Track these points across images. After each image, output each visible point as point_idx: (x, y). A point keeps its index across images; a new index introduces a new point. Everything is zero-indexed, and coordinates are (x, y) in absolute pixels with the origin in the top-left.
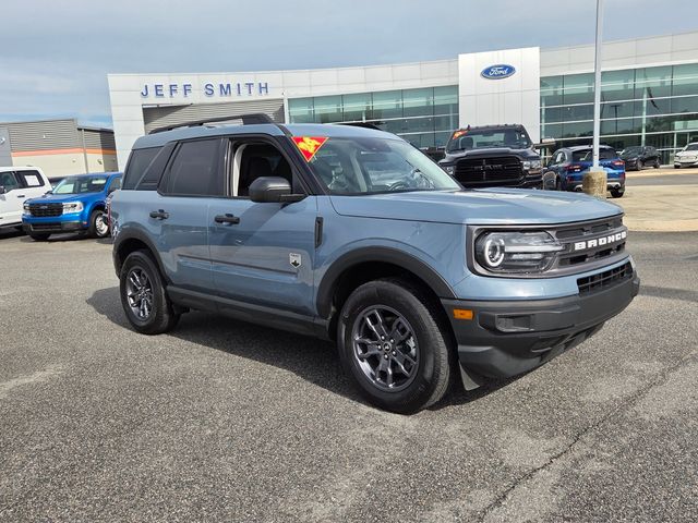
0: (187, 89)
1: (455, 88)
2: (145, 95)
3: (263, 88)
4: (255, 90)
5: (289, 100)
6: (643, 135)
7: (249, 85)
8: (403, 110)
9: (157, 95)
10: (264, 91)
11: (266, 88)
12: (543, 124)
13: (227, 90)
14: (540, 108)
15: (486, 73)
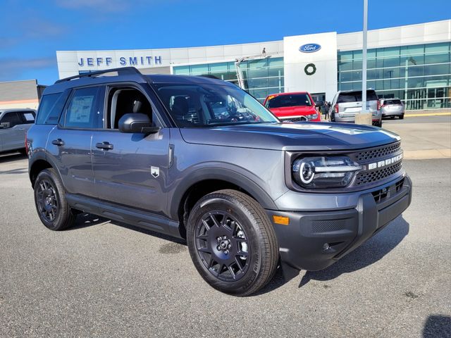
0: (108, 60)
1: (281, 59)
2: (81, 64)
3: (158, 60)
4: (153, 61)
5: (174, 68)
6: (406, 89)
7: (149, 58)
8: (248, 73)
9: (89, 64)
10: (158, 62)
11: (160, 59)
12: (340, 83)
13: (133, 61)
14: (337, 72)
15: (302, 49)
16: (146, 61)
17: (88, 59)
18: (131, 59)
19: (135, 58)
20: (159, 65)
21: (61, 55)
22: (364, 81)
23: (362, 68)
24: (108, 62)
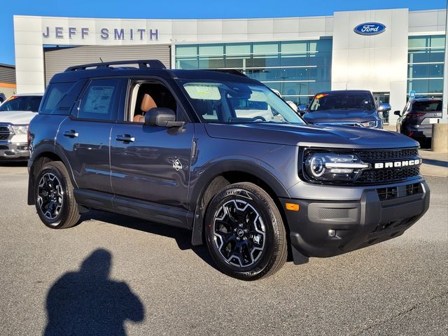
0: (84, 32)
2: (46, 36)
3: (154, 34)
5: (177, 46)
7: (141, 31)
8: (280, 60)
9: (57, 36)
10: (154, 37)
11: (156, 34)
12: (411, 79)
13: (119, 34)
14: (407, 64)
15: (359, 29)
16: (137, 36)
17: (57, 29)
18: (116, 31)
19: (122, 31)
20: (154, 42)
24: (83, 33)
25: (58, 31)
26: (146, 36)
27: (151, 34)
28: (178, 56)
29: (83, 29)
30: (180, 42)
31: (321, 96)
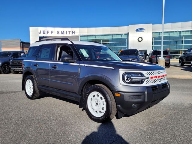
1: (128, 34)
2: (40, 33)
5: (80, 36)
6: (183, 50)
7: (69, 31)
8: (113, 40)
9: (43, 33)
10: (73, 33)
11: (74, 32)
12: (153, 46)
13: (63, 33)
14: (152, 41)
15: (137, 30)
16: (68, 33)
17: (43, 31)
20: (74, 35)
21: (31, 29)
22: (162, 45)
23: (161, 40)
24: (51, 32)
25: (44, 32)
26: (71, 33)
27: (73, 32)
28: (81, 39)
29: (51, 31)
30: (82, 35)
31: (121, 51)
